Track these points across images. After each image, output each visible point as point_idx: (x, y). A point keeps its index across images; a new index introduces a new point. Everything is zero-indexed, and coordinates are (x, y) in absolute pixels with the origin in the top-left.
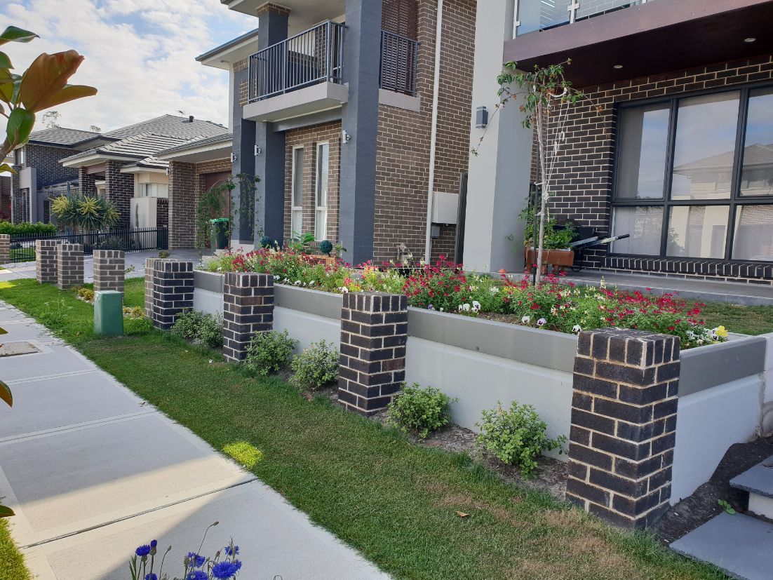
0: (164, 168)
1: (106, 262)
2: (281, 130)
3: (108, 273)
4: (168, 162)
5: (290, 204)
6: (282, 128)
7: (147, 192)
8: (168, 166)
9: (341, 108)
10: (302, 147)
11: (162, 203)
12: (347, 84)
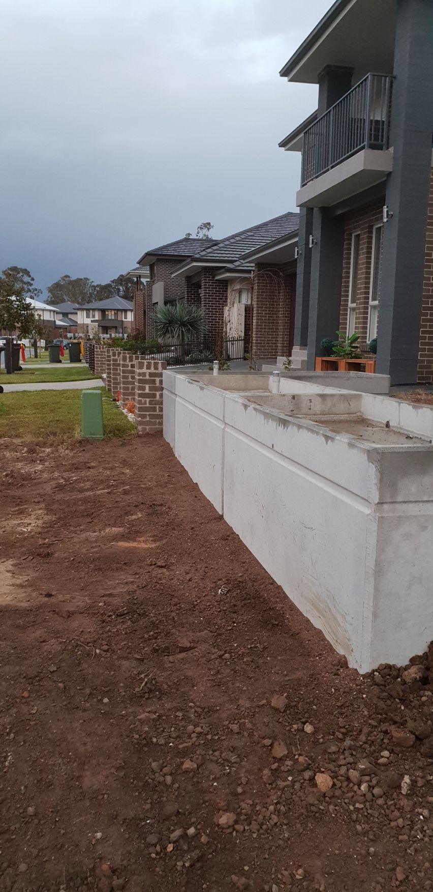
0: (249, 272)
1: (128, 366)
2: (339, 213)
3: (130, 377)
4: (253, 265)
5: (347, 301)
6: (339, 212)
7: (239, 299)
8: (254, 269)
9: (385, 181)
10: (359, 232)
11: (248, 310)
12: (391, 150)
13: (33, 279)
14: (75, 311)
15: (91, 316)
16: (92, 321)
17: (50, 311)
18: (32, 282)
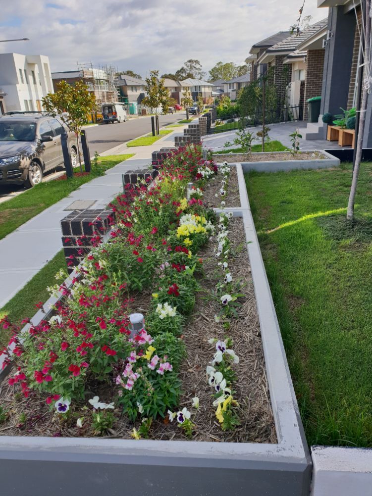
0: (303, 57)
4: (306, 52)
5: (354, 81)
7: (299, 77)
11: (303, 84)
13: (201, 66)
14: (223, 85)
15: (232, 87)
16: (232, 91)
17: (209, 86)
18: (201, 68)
